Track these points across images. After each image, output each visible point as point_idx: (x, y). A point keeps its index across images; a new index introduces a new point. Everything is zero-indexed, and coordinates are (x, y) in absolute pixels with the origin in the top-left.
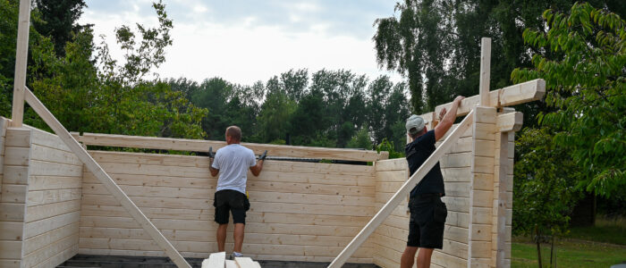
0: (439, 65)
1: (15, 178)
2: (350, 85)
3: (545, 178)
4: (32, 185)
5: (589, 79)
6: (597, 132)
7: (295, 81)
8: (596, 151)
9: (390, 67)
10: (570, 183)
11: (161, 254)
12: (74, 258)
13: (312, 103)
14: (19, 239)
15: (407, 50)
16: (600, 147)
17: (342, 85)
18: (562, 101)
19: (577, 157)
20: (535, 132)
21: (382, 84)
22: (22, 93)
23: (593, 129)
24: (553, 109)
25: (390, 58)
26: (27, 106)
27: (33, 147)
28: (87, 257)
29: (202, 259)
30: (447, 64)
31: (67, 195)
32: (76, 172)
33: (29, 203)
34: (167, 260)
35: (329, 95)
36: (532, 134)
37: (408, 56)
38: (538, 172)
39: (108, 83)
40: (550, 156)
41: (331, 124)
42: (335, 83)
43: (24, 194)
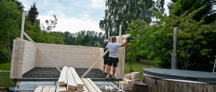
0: (112, 30)
1: (21, 51)
2: (94, 33)
3: (131, 52)
4: (25, 52)
5: (140, 33)
6: (141, 44)
7: (83, 33)
8: (141, 47)
9: (102, 29)
10: (136, 53)
11: (54, 67)
12: (35, 68)
13: (87, 37)
14: (22, 64)
15: (106, 27)
16: (141, 46)
17: (93, 33)
18: (135, 38)
19: (137, 48)
20: (130, 43)
21: (101, 34)
22: (23, 33)
23: (140, 43)
24: (133, 39)
25: (102, 28)
26: (24, 36)
27: (26, 44)
28: (38, 68)
29: (62, 68)
30: (113, 30)
31: (33, 55)
32: (36, 50)
33: (24, 56)
34: (55, 68)
35: (90, 35)
36: (129, 44)
37: (105, 28)
38: (130, 51)
39: (43, 31)
40: (132, 48)
41: (90, 41)
42: (91, 33)
43: (23, 54)
